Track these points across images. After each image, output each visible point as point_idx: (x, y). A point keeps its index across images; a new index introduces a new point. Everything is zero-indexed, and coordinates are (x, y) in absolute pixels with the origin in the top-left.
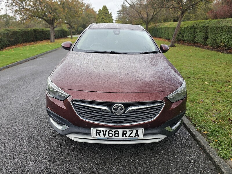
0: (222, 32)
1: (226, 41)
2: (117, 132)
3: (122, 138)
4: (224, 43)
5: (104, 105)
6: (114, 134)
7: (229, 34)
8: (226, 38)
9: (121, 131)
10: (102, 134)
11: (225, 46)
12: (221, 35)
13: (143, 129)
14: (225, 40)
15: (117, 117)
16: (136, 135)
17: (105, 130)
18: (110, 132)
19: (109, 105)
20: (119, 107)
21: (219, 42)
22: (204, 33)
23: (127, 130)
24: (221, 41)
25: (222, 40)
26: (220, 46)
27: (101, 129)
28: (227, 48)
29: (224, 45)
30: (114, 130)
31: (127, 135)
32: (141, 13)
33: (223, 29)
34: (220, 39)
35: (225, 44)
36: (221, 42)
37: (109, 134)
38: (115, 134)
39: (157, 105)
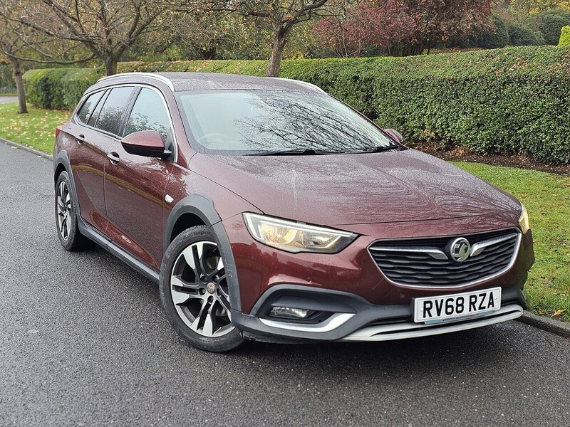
0: (420, 97)
1: (439, 122)
2: (460, 302)
3: (469, 313)
4: (434, 128)
5: (433, 246)
6: (455, 306)
7: (445, 103)
8: (436, 114)
9: (466, 296)
10: (434, 311)
11: (438, 139)
12: (418, 106)
13: (500, 288)
14: (434, 120)
15: (457, 268)
16: (490, 304)
17: (439, 298)
18: (450, 303)
19: (442, 243)
20: (462, 244)
21: (416, 127)
22: (360, 101)
23: (477, 293)
24: (424, 125)
25: (425, 119)
26: (420, 141)
27: (433, 299)
28: (443, 146)
29: (433, 134)
30: (455, 297)
31: (477, 305)
32: (77, 20)
33: (422, 87)
34: (420, 118)
35: (436, 134)
36: (423, 127)
37: (447, 307)
38: (458, 305)
39: (510, 237)
